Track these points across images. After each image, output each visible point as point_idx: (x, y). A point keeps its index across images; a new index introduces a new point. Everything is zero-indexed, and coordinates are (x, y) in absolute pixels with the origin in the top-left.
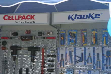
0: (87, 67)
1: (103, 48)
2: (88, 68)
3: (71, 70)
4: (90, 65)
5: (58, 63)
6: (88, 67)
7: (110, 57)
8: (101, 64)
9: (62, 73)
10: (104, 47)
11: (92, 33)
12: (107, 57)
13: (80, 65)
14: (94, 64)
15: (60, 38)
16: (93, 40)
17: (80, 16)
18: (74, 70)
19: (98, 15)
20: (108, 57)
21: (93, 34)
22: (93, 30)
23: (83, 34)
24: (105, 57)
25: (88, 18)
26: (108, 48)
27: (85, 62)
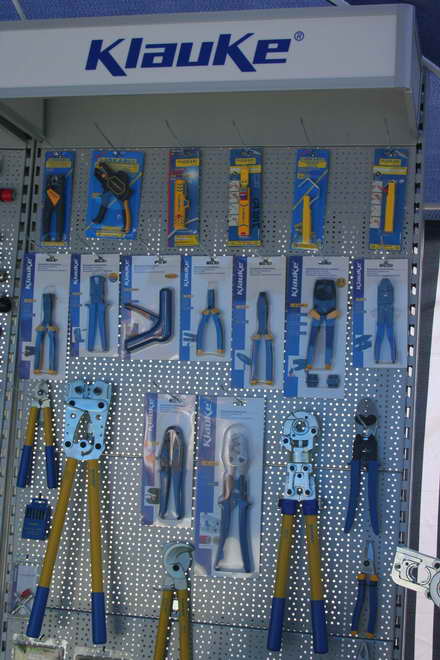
0: (193, 373)
1: (294, 261)
2: (202, 383)
3: (98, 391)
4: (213, 364)
5: (25, 344)
6: (203, 373)
7: (334, 320)
8: (280, 361)
9: (46, 404)
10: (299, 260)
11: (233, 169)
12: (318, 317)
13: (155, 362)
14: (236, 358)
15: (38, 199)
16: (238, 213)
17: (162, 50)
18: (115, 389)
19: (275, 46)
20: (323, 315)
21: (237, 176)
22: (236, 154)
23: (179, 174)
24: (303, 319)
25: (215, 63)
26: (326, 263)
27: (185, 344)
